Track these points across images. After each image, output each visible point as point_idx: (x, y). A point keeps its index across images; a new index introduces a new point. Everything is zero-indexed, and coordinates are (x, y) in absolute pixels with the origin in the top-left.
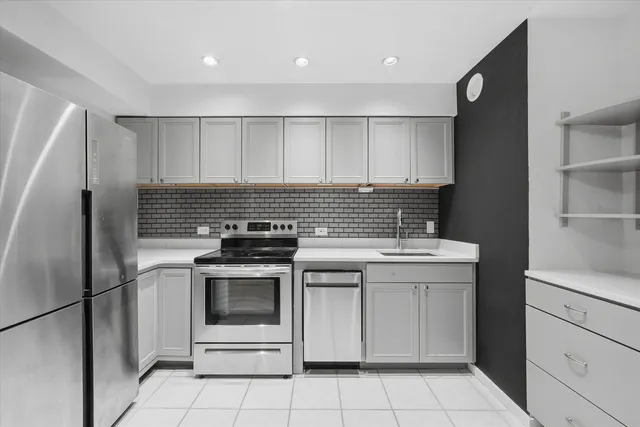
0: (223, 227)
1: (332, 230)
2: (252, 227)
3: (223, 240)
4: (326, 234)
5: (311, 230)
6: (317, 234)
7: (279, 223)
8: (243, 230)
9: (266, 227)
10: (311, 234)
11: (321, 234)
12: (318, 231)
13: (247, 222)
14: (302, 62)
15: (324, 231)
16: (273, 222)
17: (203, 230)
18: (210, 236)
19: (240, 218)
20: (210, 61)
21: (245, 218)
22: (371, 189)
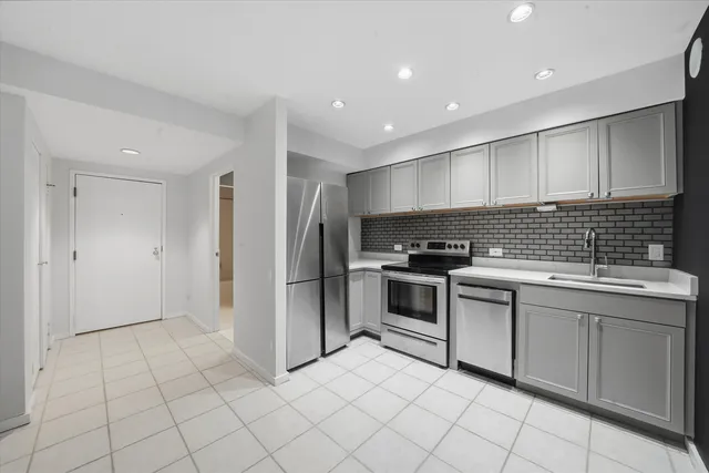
0: (409, 244)
1: (507, 251)
2: (431, 246)
3: (410, 255)
4: (501, 255)
5: (485, 250)
6: (491, 254)
7: (453, 243)
8: (424, 249)
9: (442, 246)
10: (485, 254)
11: (494, 254)
12: (492, 252)
13: (427, 242)
14: (453, 106)
15: (499, 252)
16: (448, 242)
17: (398, 247)
18: (402, 252)
19: (423, 238)
20: (389, 128)
21: (427, 239)
22: (553, 207)
